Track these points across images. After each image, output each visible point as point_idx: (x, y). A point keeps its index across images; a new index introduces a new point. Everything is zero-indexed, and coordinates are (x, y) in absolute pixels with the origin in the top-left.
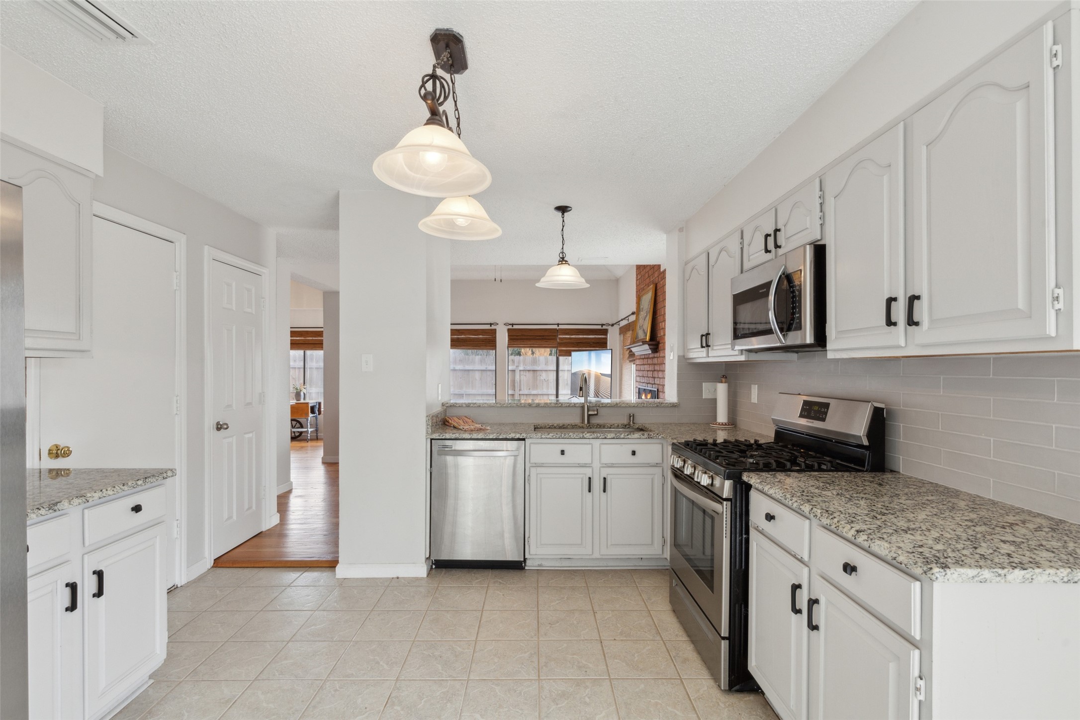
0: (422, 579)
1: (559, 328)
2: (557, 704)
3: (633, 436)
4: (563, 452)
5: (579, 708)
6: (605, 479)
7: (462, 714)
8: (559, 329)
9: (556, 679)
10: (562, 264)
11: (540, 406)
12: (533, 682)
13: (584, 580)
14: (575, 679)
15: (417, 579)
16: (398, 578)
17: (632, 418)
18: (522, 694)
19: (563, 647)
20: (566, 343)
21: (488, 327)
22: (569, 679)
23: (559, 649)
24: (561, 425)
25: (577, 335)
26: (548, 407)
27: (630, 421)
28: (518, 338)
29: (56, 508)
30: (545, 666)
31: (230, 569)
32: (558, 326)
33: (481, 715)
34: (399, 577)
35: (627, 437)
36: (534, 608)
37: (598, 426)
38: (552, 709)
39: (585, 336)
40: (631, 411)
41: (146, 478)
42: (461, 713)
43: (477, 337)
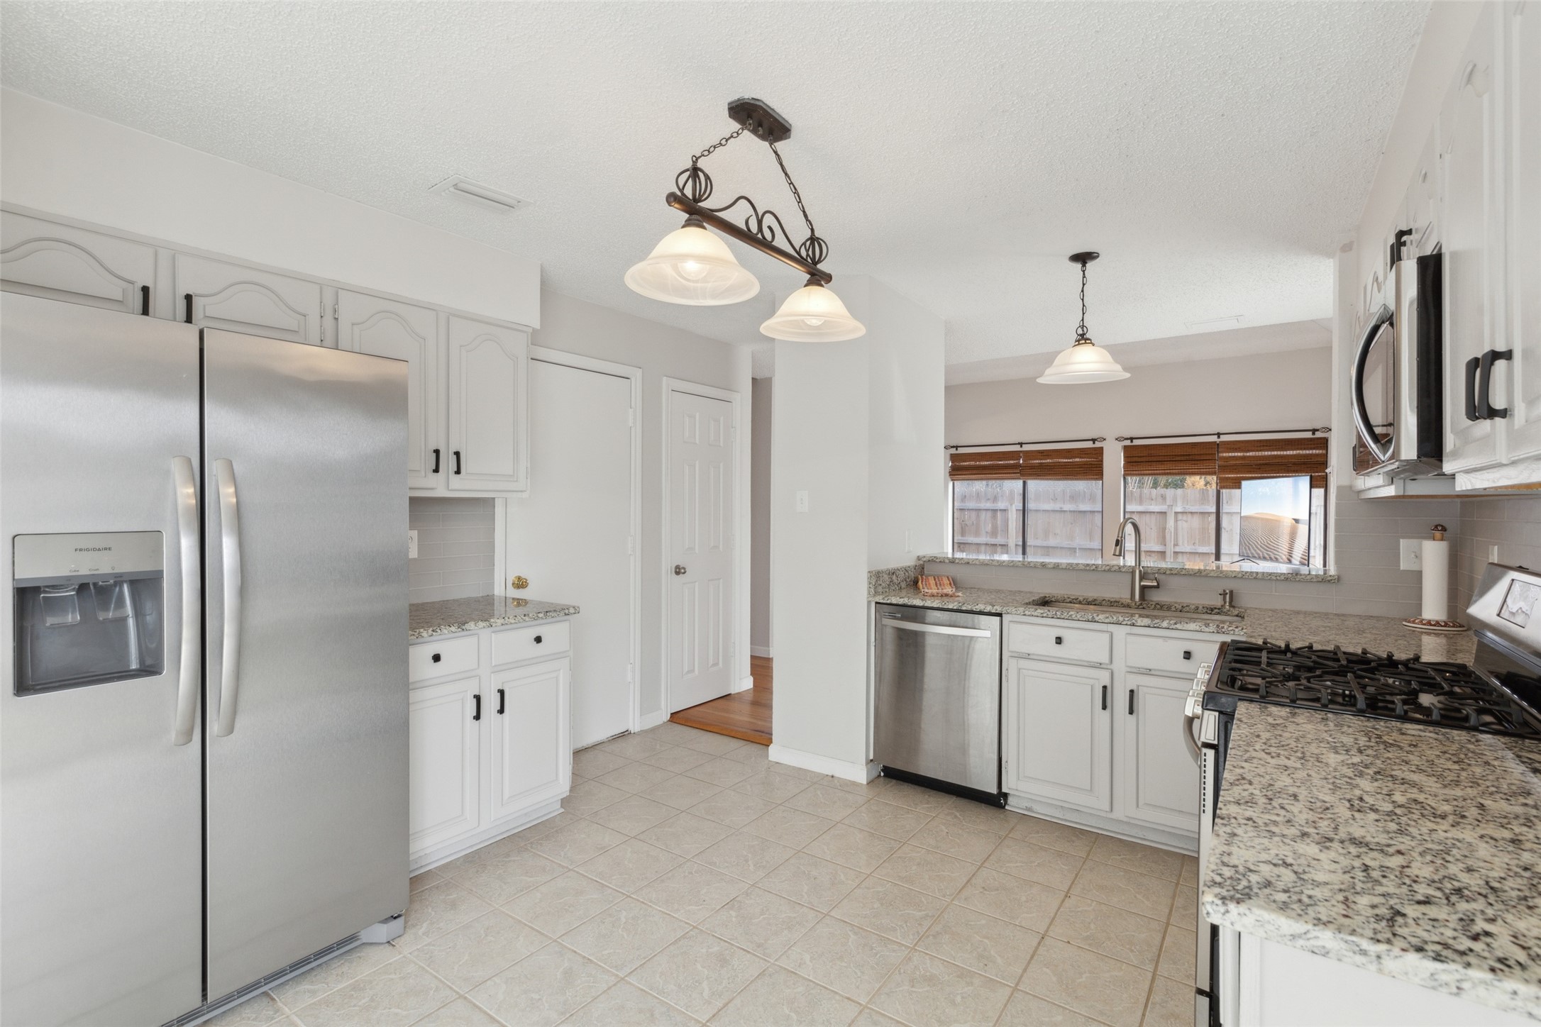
0: (860, 785)
1: (1219, 440)
2: (913, 986)
3: (1185, 625)
4: (1059, 640)
5: (938, 1003)
6: (1132, 692)
7: (792, 948)
8: (1220, 442)
9: (935, 957)
10: (1079, 344)
11: (1060, 567)
12: (903, 948)
13: (1088, 848)
14: (962, 967)
15: (854, 784)
16: (833, 777)
17: (1228, 596)
18: (877, 957)
19: (978, 923)
20: (1235, 465)
21: (1089, 445)
22: (954, 964)
23: (970, 923)
24: (1090, 600)
25: (1258, 451)
26: (1074, 569)
27: (1225, 603)
28: (1139, 460)
29: (464, 627)
30: (933, 936)
31: (682, 726)
32: (1219, 437)
33: (811, 958)
34: (835, 775)
35: (1174, 627)
36: (977, 862)
37: (1158, 607)
38: (901, 989)
39: (1275, 453)
40: (1229, 585)
41: (547, 612)
42: (791, 946)
43: (1071, 460)
